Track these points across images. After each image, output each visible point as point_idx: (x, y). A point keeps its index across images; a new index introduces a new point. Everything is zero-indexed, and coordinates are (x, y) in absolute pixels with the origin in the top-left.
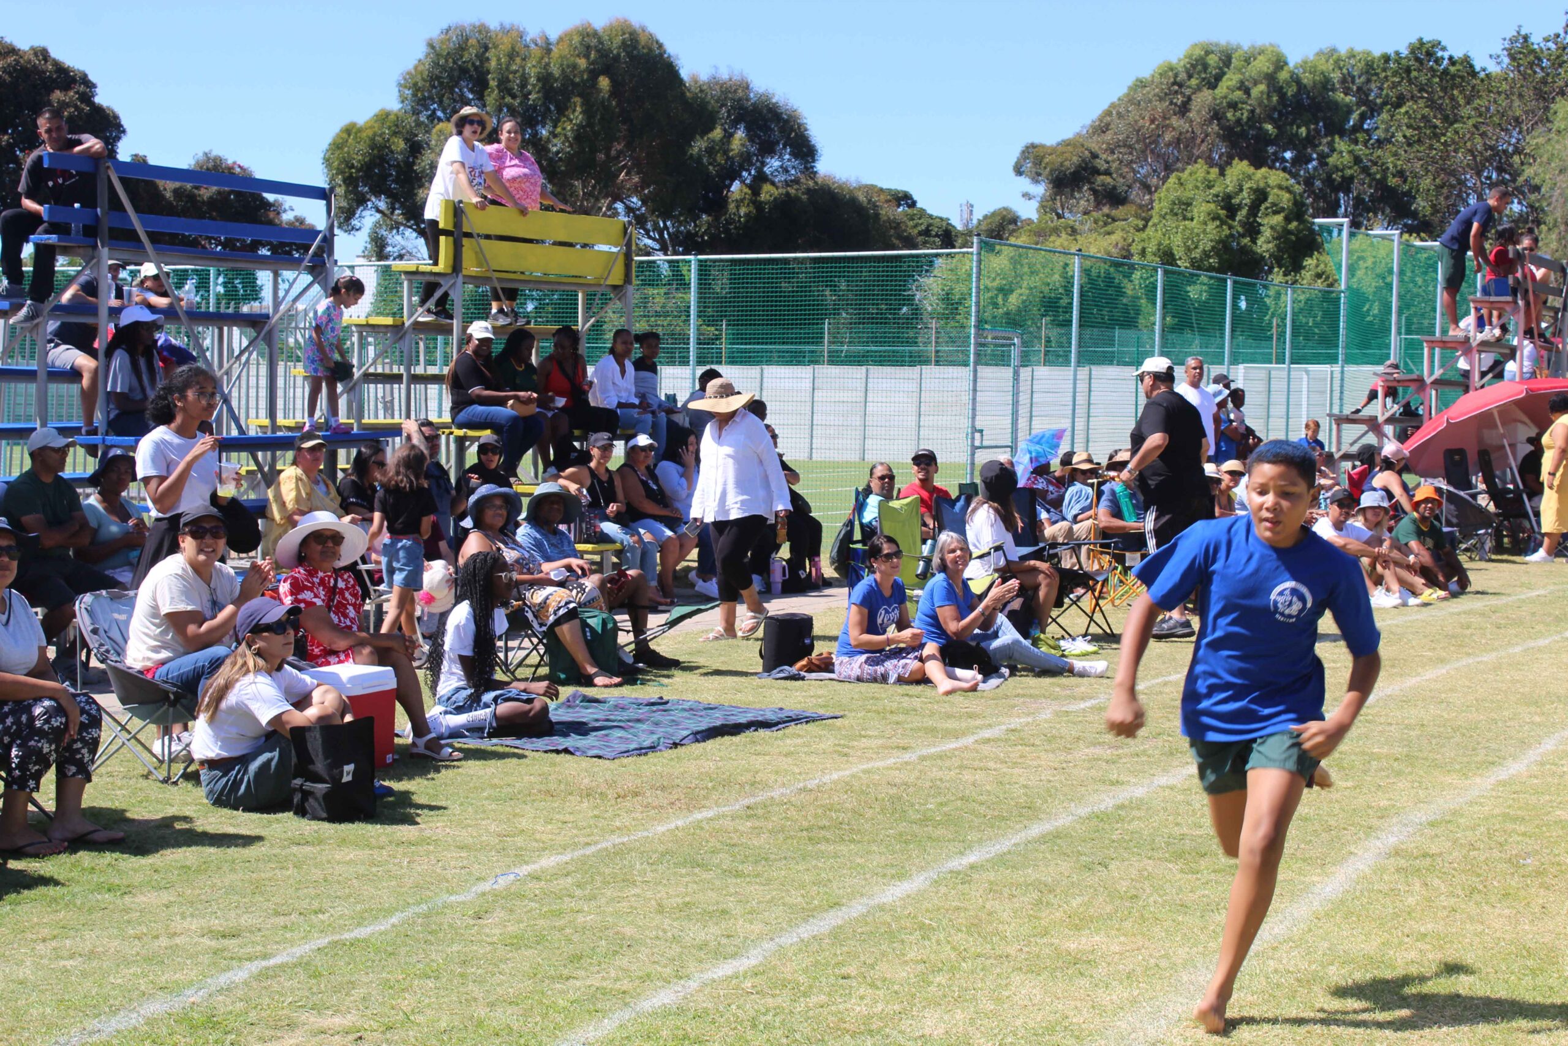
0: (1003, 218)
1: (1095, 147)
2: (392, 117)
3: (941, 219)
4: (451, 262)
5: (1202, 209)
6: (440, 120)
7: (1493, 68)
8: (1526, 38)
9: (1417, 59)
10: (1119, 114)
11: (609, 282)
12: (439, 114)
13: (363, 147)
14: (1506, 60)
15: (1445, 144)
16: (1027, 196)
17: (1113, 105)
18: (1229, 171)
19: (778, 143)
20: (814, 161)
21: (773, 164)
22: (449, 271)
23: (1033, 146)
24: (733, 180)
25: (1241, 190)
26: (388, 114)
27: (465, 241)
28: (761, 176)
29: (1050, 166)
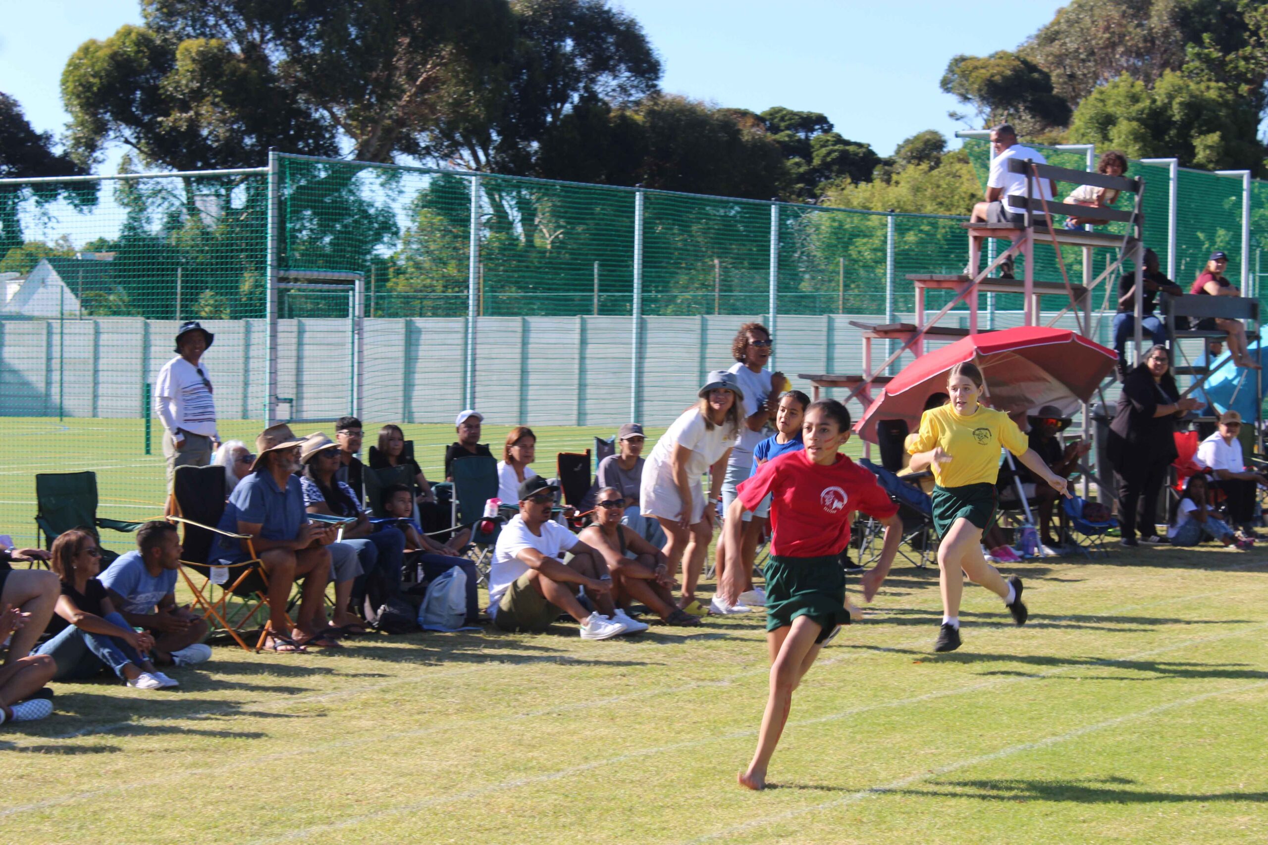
0: (927, 143)
1: (1039, 60)
2: (135, 35)
3: (860, 145)
6: (186, 36)
12: (189, 30)
13: (101, 67)
16: (952, 115)
17: (1060, 12)
18: (1156, 83)
19: (611, 58)
20: (657, 78)
21: (607, 83)
23: (963, 59)
26: (129, 32)
28: (591, 98)
29: (979, 81)
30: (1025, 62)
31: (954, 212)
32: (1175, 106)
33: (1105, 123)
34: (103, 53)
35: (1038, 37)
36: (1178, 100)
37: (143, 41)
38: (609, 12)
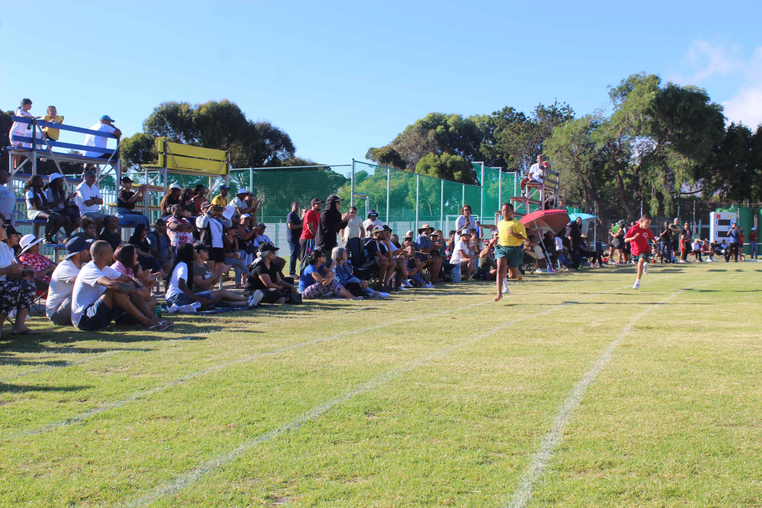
0: (362, 174)
1: (395, 149)
2: (141, 136)
4: (163, 163)
5: (432, 170)
6: (158, 136)
7: (532, 117)
8: (543, 106)
9: (506, 113)
10: (403, 138)
11: (220, 173)
12: (158, 134)
13: (131, 146)
14: (536, 114)
15: (516, 143)
16: (371, 166)
17: (400, 134)
18: (441, 156)
19: (281, 146)
20: (294, 152)
21: (279, 154)
22: (162, 166)
23: (372, 149)
24: (265, 159)
25: (446, 163)
26: (139, 134)
27: (168, 156)
28: (275, 158)
29: (379, 155)
30: (392, 149)
31: (379, 195)
32: (448, 163)
33: (427, 168)
34: (131, 141)
35: (393, 142)
36: (449, 161)
37: (143, 138)
38: (280, 131)
